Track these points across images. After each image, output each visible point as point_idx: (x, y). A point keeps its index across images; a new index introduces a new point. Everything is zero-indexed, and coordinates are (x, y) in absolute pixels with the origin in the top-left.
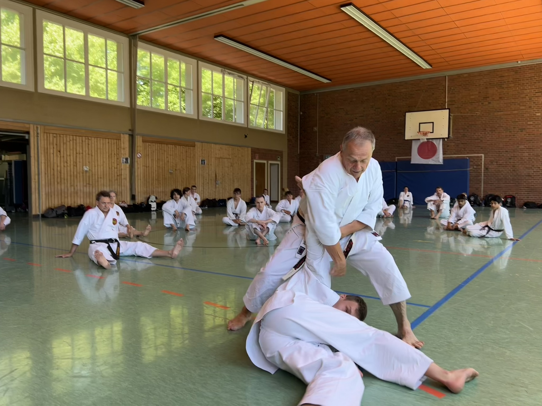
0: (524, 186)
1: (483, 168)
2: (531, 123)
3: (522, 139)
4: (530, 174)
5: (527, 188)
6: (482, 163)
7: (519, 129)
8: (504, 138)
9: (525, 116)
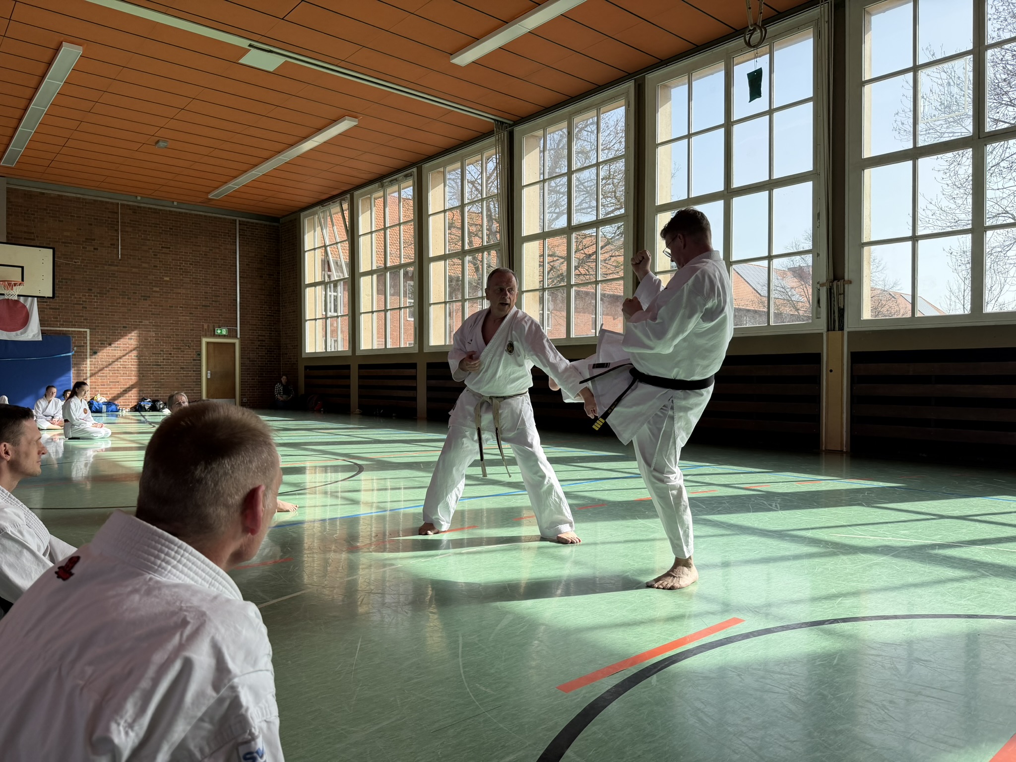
0: (151, 379)
1: (88, 350)
2: (158, 289)
3: (147, 311)
4: (158, 362)
5: (155, 382)
6: (86, 343)
7: (141, 296)
8: (120, 306)
9: (149, 278)
